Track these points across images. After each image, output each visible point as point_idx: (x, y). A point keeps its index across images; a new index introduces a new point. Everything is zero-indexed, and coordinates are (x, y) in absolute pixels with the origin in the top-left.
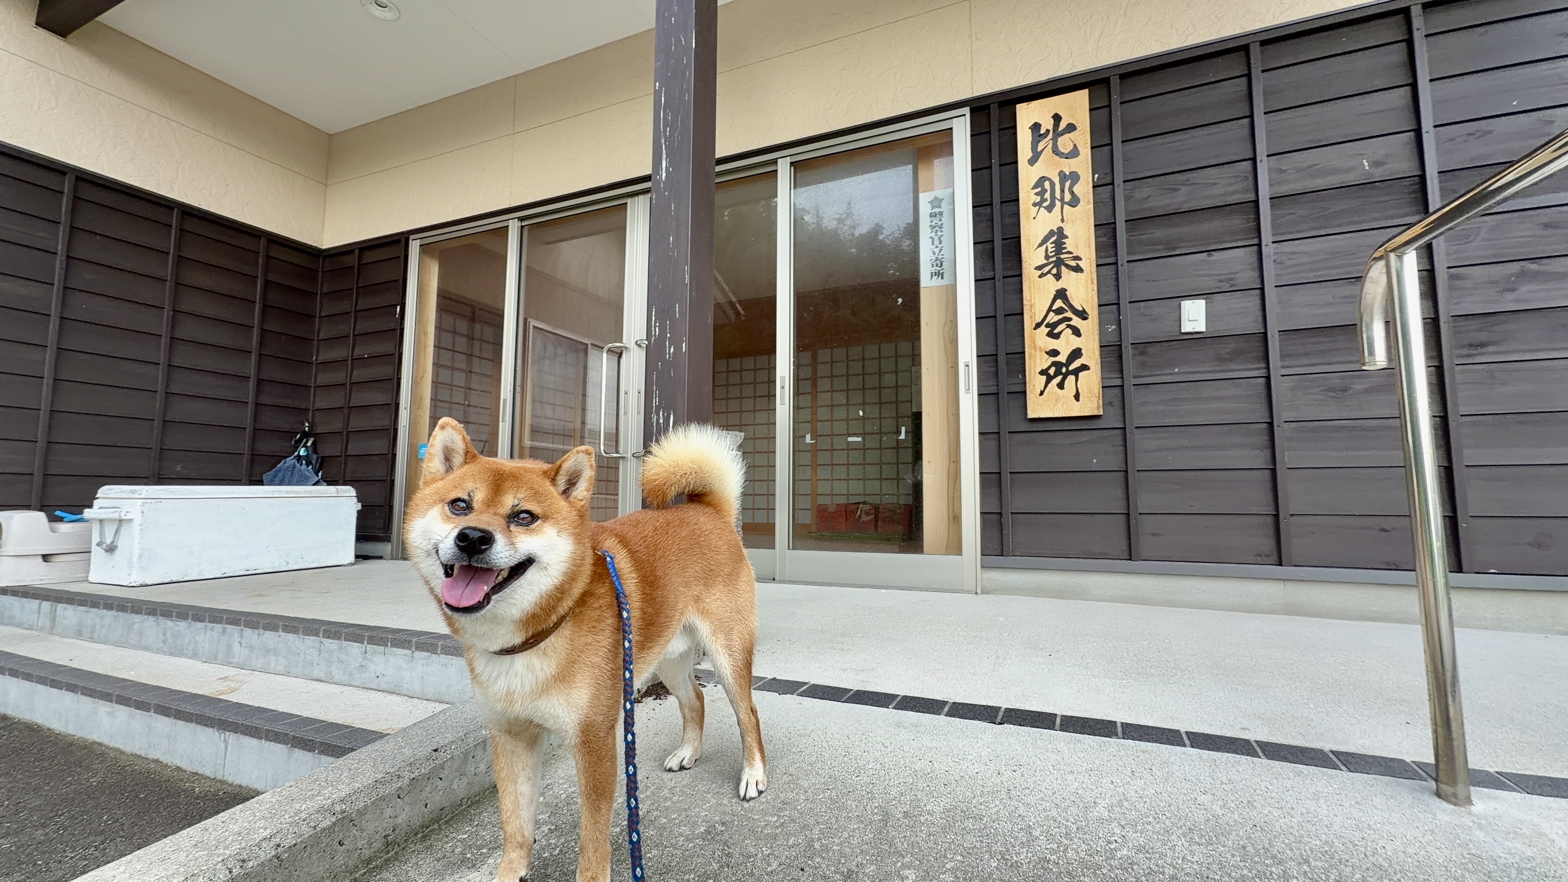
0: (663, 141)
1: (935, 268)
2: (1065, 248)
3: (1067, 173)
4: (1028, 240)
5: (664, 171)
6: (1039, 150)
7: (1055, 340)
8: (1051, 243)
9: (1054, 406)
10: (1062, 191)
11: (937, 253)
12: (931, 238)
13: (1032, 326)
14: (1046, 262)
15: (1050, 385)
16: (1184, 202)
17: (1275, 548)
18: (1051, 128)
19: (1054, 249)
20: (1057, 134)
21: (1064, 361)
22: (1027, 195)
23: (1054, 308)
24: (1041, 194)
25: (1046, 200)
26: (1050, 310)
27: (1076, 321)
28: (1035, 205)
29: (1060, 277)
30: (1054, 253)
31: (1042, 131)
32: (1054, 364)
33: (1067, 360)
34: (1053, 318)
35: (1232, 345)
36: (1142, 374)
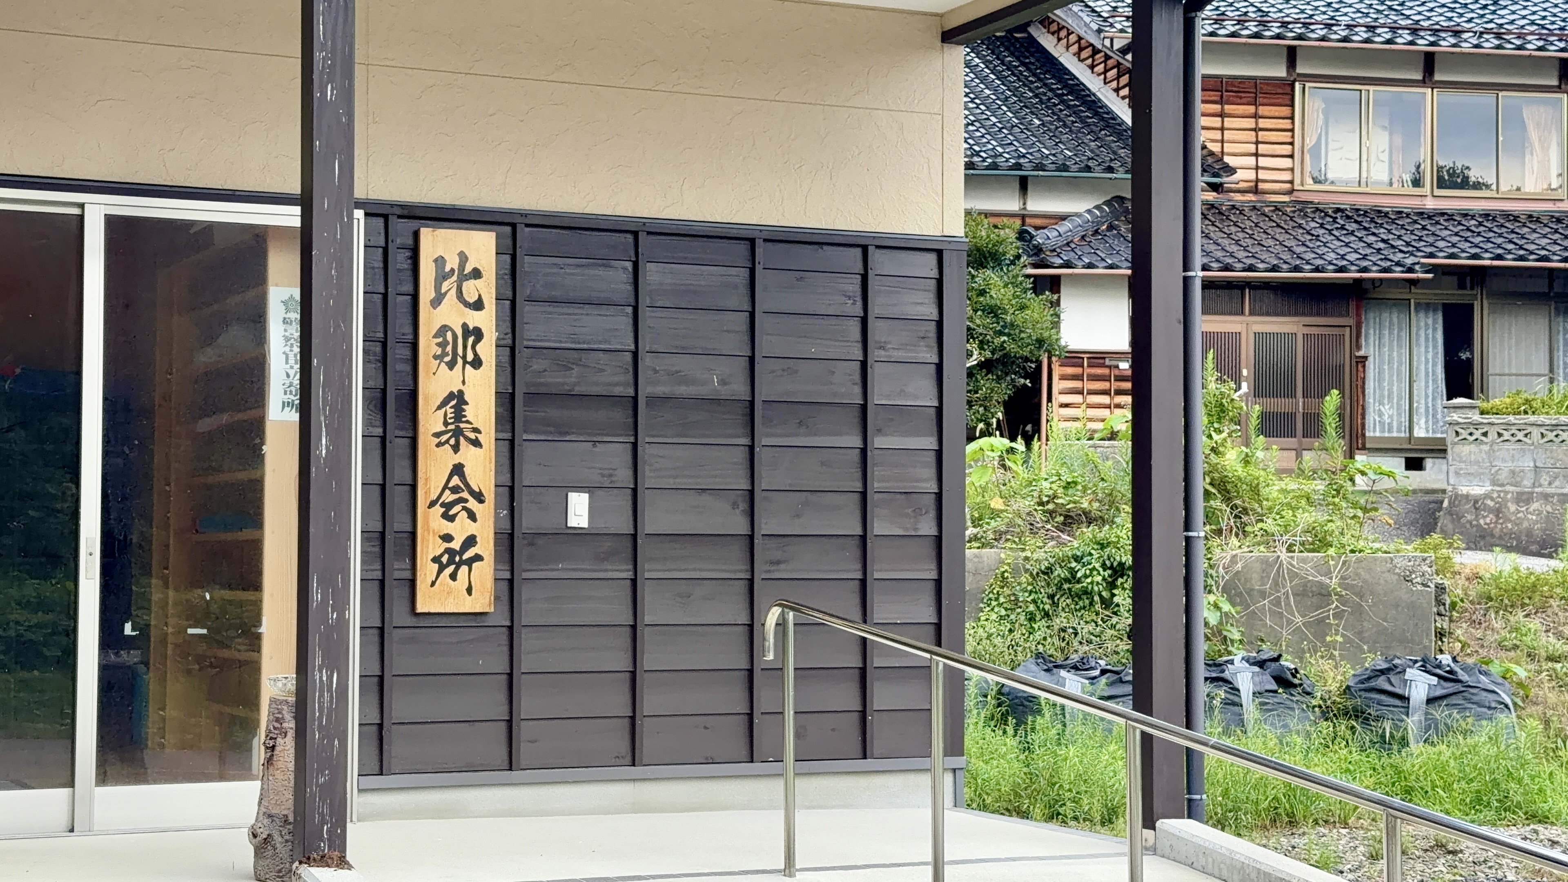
0: (322, 418)
1: (288, 396)
2: (465, 416)
3: (471, 328)
4: (426, 399)
5: (324, 447)
6: (443, 291)
7: (450, 524)
8: (451, 408)
9: (446, 600)
10: (465, 347)
11: (292, 377)
12: (284, 353)
13: (426, 502)
14: (444, 429)
15: (442, 575)
16: (575, 385)
17: (629, 750)
18: (456, 267)
19: (453, 415)
20: (463, 277)
21: (458, 549)
22: (427, 346)
23: (450, 485)
24: (443, 345)
25: (447, 354)
26: (445, 487)
27: (472, 504)
28: (436, 357)
29: (459, 450)
30: (452, 420)
31: (447, 269)
32: (447, 551)
33: (461, 547)
34: (448, 497)
35: (608, 544)
36: (529, 567)
